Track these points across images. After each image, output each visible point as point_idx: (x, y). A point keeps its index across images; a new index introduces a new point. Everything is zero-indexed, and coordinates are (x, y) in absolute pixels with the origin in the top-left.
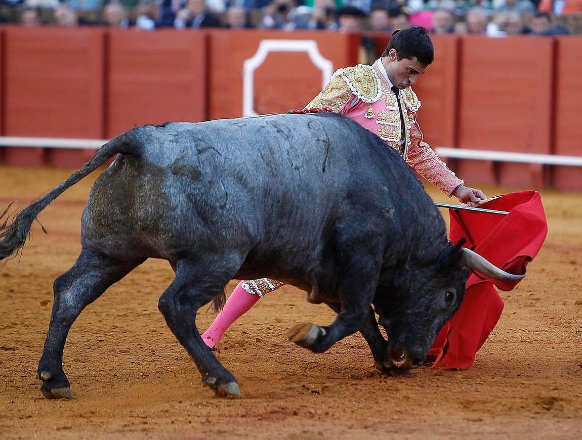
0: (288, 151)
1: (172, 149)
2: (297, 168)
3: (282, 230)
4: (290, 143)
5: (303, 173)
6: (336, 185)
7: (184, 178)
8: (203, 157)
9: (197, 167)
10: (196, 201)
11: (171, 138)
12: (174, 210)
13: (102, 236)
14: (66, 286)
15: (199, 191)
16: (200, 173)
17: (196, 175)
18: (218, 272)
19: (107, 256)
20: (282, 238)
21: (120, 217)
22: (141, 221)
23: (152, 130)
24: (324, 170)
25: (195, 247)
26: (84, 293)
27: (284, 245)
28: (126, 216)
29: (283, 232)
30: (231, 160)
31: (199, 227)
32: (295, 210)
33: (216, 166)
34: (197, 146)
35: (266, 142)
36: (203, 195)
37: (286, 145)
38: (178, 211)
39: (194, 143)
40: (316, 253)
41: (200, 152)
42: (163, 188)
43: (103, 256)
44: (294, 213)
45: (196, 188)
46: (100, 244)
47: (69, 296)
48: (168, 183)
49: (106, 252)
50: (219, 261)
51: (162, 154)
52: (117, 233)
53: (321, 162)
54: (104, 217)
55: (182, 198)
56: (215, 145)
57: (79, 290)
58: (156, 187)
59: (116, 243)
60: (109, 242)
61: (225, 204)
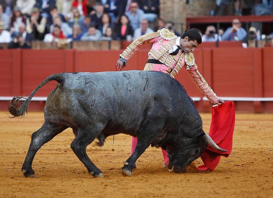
0: (127, 84)
1: (76, 82)
2: (130, 91)
3: (121, 116)
4: (129, 81)
5: (132, 93)
6: (150, 95)
7: (78, 93)
8: (87, 85)
9: (84, 89)
10: (82, 102)
11: (77, 78)
12: (74, 107)
13: (49, 116)
14: (36, 137)
15: (83, 99)
16: (85, 91)
17: (83, 92)
18: (93, 132)
19: (52, 123)
20: (122, 119)
21: (55, 108)
22: (62, 110)
23: (71, 75)
24: (144, 90)
25: (83, 123)
26: (43, 140)
27: (123, 122)
28: (58, 108)
29: (122, 116)
30: (98, 87)
31: (83, 114)
32: (126, 107)
33: (92, 89)
34: (86, 81)
35: (117, 80)
36: (84, 100)
37: (127, 81)
38: (75, 107)
39: (85, 80)
40: (139, 122)
41: (86, 83)
42: (70, 98)
43: (51, 123)
44: (126, 108)
45: (82, 97)
46: (49, 118)
47: (37, 140)
48: (72, 96)
49: (52, 122)
50: (93, 128)
51: (72, 84)
52: (54, 114)
53: (144, 86)
54: (50, 108)
55: (77, 101)
56: (93, 81)
57: (41, 138)
58: (67, 97)
59: (54, 118)
60: (52, 118)
61: (93, 105)
